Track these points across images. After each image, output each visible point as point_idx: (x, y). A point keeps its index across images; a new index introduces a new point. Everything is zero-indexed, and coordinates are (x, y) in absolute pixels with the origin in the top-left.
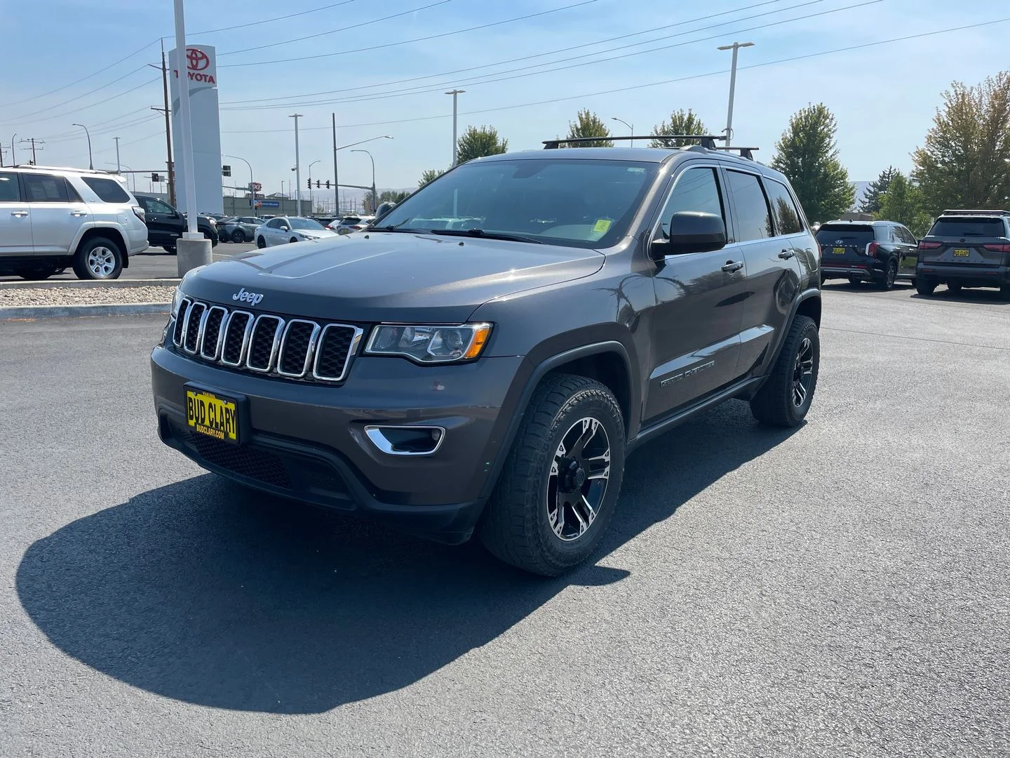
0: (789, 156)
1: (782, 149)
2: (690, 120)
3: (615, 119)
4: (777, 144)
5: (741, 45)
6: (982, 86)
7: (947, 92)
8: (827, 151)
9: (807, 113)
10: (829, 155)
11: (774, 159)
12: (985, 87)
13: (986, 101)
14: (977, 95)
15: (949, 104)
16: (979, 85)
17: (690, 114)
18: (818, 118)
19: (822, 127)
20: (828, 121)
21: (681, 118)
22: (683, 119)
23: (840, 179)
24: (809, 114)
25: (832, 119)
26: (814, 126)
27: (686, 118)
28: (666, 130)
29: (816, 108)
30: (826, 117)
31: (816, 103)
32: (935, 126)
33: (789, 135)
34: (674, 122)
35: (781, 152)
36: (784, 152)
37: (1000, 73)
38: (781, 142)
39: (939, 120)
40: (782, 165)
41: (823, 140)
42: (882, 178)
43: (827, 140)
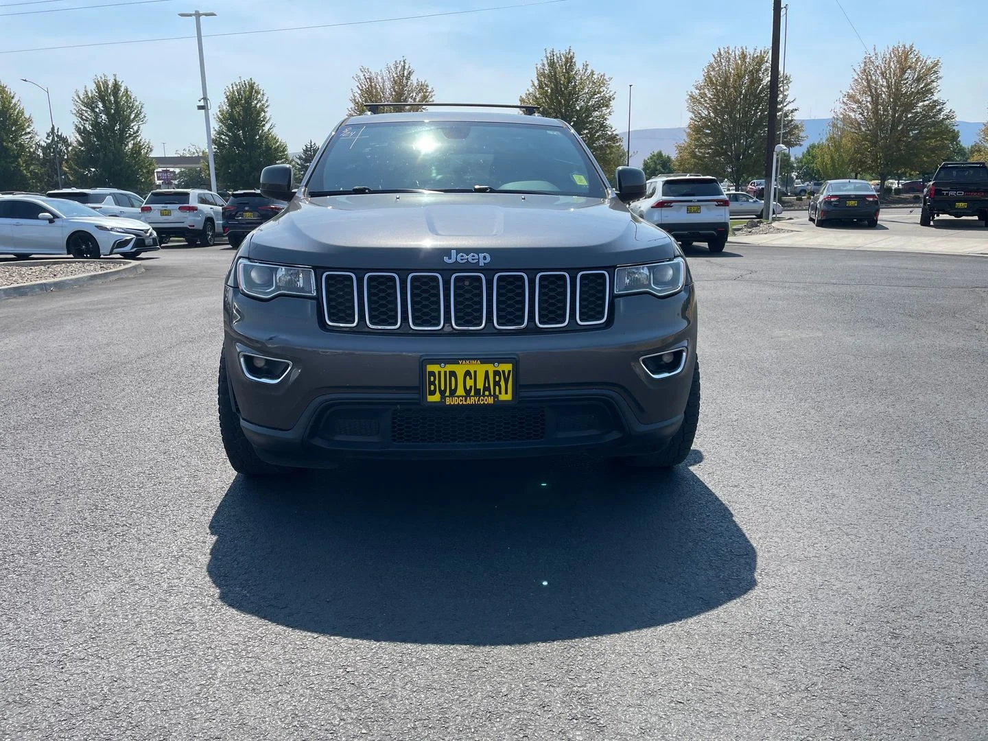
0: (230, 128)
1: (221, 121)
2: (116, 87)
3: (25, 81)
4: (216, 116)
5: (203, 14)
6: (383, 72)
7: (358, 76)
8: (264, 125)
9: (239, 87)
10: (266, 128)
11: (215, 130)
12: (385, 73)
13: (388, 85)
14: (380, 80)
15: (360, 87)
16: (381, 71)
17: (115, 80)
18: (251, 92)
19: (255, 102)
20: (259, 96)
21: (106, 83)
22: (108, 85)
23: (281, 152)
24: (240, 88)
25: (263, 94)
26: (249, 99)
27: (110, 84)
28: (90, 95)
29: (246, 82)
30: (257, 92)
31: (246, 78)
32: (352, 105)
33: (226, 107)
34: (98, 87)
35: (221, 124)
36: (223, 124)
37: (396, 62)
38: (219, 114)
39: (355, 100)
40: (223, 137)
41: (259, 114)
42: (306, 151)
43: (263, 114)
